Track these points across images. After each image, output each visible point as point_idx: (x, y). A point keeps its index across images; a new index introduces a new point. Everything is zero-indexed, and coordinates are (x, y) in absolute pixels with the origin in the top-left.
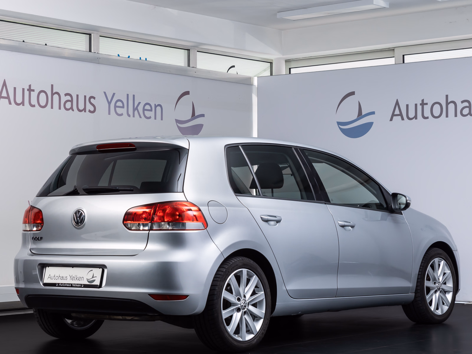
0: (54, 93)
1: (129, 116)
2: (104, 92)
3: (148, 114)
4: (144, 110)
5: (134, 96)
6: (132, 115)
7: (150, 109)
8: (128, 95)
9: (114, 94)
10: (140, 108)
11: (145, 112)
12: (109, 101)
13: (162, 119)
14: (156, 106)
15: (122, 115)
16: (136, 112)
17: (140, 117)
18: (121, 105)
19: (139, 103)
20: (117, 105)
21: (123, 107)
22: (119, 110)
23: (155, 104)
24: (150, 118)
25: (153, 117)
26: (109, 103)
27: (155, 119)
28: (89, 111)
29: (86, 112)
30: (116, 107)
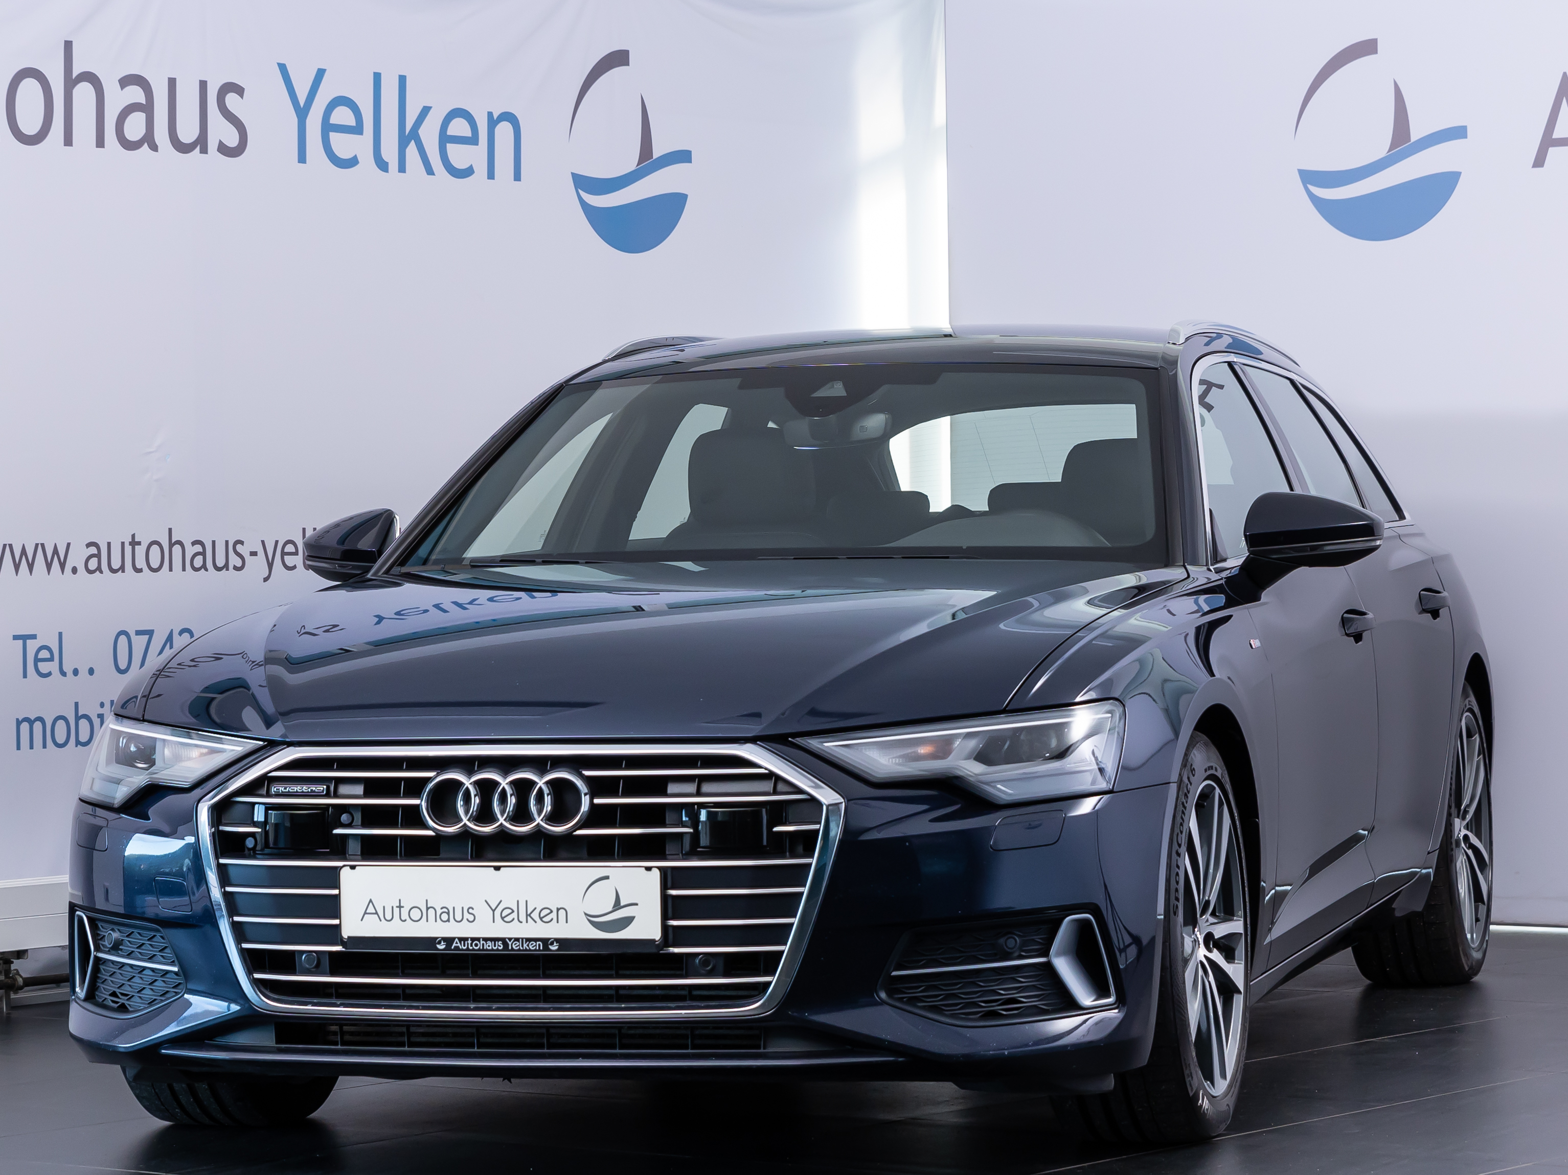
0: (75, 74)
1: (383, 166)
2: (279, 64)
3: (459, 155)
4: (445, 139)
5: (402, 80)
6: (393, 165)
7: (470, 135)
8: (377, 77)
9: (321, 73)
10: (429, 134)
11: (450, 147)
12: (302, 100)
13: (517, 177)
14: (493, 122)
15: (352, 162)
16: (412, 149)
17: (430, 171)
18: (351, 121)
19: (426, 110)
20: (331, 122)
21: (357, 129)
22: (342, 144)
23: (490, 114)
24: (468, 172)
25: (481, 169)
26: (302, 113)
27: (491, 175)
28: (218, 151)
29: (206, 152)
30: (327, 128)
